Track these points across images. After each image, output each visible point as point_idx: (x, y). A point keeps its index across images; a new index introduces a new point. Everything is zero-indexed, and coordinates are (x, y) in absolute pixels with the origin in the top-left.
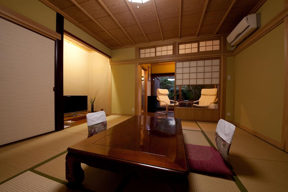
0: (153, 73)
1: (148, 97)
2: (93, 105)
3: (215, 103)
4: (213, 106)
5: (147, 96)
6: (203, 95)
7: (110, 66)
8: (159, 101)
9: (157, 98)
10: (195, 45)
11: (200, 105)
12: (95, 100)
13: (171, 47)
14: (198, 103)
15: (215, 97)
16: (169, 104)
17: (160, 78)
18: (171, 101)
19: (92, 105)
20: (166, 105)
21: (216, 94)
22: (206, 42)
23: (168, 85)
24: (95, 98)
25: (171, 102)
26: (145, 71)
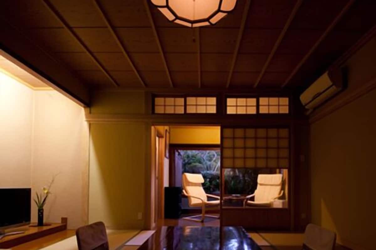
0: (171, 142)
1: (166, 188)
2: (43, 210)
3: (280, 198)
4: (278, 204)
5: (164, 188)
6: (261, 185)
7: (85, 125)
8: (186, 197)
9: (184, 191)
10: (253, 101)
11: (256, 202)
12: (47, 199)
13: (213, 101)
14: (252, 199)
15: (279, 188)
16: (206, 201)
17: (182, 152)
18: (208, 197)
19: (39, 211)
20: (201, 204)
21: (280, 184)
22: (269, 99)
23: (195, 166)
24: (47, 193)
25: (209, 199)
26: (160, 139)
